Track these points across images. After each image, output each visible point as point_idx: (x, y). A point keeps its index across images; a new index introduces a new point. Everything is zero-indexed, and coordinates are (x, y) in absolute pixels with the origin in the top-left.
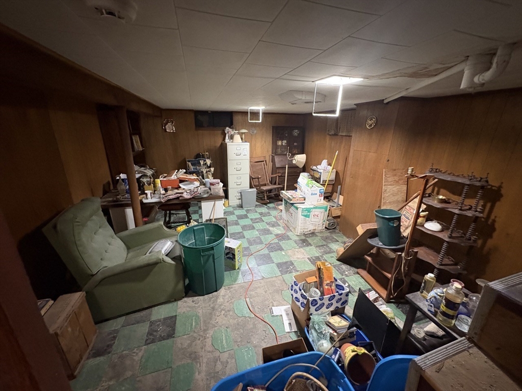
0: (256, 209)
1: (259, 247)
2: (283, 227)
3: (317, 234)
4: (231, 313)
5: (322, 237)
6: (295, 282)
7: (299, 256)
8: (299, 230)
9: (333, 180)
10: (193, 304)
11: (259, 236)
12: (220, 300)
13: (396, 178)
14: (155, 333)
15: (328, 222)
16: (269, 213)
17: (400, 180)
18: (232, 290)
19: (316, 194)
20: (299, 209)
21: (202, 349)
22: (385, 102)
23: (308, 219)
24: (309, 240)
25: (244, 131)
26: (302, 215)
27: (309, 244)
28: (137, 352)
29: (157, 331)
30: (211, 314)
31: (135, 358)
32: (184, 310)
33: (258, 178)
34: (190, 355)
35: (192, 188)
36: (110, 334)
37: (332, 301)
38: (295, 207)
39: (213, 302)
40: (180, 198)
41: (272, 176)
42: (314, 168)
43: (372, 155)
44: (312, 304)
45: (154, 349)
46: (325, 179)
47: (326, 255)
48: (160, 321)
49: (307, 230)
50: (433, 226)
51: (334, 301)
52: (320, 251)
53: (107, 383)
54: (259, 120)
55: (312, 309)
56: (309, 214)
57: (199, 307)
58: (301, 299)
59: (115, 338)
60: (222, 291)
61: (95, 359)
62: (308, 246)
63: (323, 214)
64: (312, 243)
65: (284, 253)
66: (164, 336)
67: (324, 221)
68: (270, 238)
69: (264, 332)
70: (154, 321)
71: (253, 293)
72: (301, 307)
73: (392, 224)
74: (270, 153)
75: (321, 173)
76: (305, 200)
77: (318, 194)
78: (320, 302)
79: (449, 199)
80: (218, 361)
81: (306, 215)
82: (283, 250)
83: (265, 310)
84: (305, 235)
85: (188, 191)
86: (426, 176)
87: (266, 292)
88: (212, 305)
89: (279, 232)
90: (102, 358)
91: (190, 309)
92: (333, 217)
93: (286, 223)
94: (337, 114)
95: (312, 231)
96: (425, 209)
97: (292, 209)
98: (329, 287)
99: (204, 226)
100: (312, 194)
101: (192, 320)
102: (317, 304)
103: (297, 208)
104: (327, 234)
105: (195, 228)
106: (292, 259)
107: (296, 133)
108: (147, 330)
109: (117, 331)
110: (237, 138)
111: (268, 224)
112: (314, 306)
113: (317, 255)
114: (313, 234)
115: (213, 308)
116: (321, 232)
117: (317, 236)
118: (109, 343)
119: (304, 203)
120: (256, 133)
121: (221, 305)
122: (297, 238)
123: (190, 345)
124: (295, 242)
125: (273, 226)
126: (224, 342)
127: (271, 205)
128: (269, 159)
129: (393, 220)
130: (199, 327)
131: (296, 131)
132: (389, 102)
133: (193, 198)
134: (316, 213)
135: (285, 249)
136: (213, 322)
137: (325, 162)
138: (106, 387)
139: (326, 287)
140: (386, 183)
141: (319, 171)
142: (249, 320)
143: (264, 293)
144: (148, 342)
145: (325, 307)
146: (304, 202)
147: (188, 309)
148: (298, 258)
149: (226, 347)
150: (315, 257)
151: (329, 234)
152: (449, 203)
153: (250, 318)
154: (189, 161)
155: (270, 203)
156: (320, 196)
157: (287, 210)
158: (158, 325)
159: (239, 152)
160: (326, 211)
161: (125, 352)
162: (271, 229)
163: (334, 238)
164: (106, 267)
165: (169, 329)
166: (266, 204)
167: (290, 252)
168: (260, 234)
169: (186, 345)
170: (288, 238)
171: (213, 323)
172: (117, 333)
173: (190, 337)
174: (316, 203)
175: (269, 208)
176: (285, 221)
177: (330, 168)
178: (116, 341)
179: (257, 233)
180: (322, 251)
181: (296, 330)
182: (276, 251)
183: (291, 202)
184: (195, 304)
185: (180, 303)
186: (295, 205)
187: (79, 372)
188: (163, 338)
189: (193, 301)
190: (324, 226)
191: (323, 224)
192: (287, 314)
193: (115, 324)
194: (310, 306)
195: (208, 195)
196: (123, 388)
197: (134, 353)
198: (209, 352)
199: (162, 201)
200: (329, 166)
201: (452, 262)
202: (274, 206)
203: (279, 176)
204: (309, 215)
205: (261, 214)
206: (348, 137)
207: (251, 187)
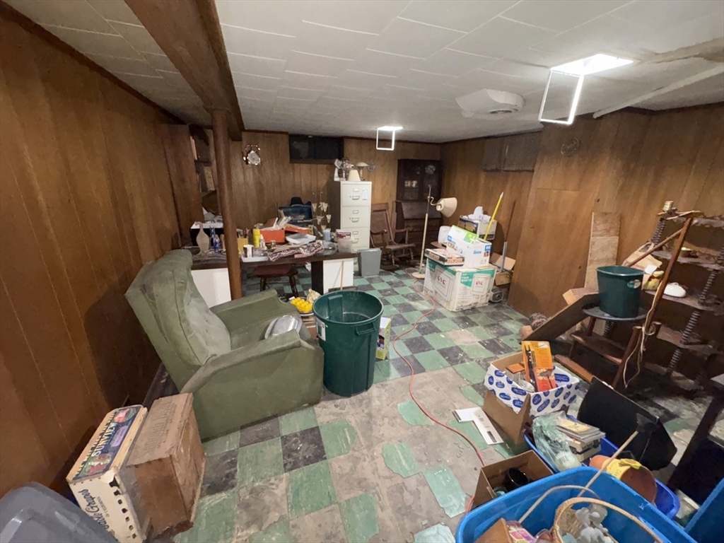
0: (381, 277)
1: (404, 328)
2: (428, 301)
3: (480, 310)
4: (398, 420)
5: (487, 313)
6: (496, 372)
7: (465, 340)
8: (454, 305)
9: (493, 235)
10: (337, 410)
11: (399, 313)
12: (376, 403)
13: (607, 226)
14: (295, 454)
15: (493, 293)
16: (402, 283)
17: (610, 228)
18: (387, 388)
19: (480, 252)
20: (457, 274)
21: (374, 474)
22: (595, 116)
23: (468, 287)
24: (472, 318)
25: (363, 164)
26: (461, 282)
27: (473, 324)
28: (276, 482)
29: (296, 451)
30: (368, 423)
31: (276, 492)
32: (327, 418)
33: (382, 234)
34: (359, 483)
35: (307, 243)
36: (225, 458)
37: (558, 397)
38: (450, 271)
39: (368, 407)
40: (296, 256)
41: (398, 231)
42: (465, 217)
43: (570, 194)
44: (534, 401)
45: (302, 477)
46: (483, 233)
47: (504, 337)
48: (295, 435)
49: (466, 304)
50: (675, 290)
51: (561, 397)
52: (492, 332)
53: (245, 532)
54: (390, 147)
55: (534, 408)
56: (470, 280)
57: (348, 413)
58: (513, 396)
59: (234, 464)
60: (374, 390)
61: (213, 496)
62: (472, 326)
63: (488, 281)
64: (477, 321)
65: (443, 336)
66: (309, 457)
67: (489, 292)
68: (416, 317)
69: (456, 446)
70: (286, 436)
71: (420, 391)
72: (513, 407)
73: (631, 286)
74: (394, 198)
75: (477, 224)
76: (463, 260)
77: (483, 252)
78: (544, 398)
79: (695, 252)
80: (405, 491)
81: (468, 282)
82: (440, 331)
83: (446, 414)
84: (463, 311)
85: (305, 246)
86: (691, 213)
87: (438, 389)
88: (366, 411)
89: (426, 308)
90: (224, 495)
91: (335, 418)
92: (498, 286)
93: (433, 294)
94: (570, 122)
95: (473, 305)
96: (661, 266)
97: (445, 275)
98: (545, 378)
99: (341, 296)
100: (475, 253)
101: (344, 432)
102: (540, 401)
103: (454, 273)
104: (493, 309)
105: (330, 298)
106: (458, 344)
107: (431, 169)
108: (281, 450)
109: (233, 454)
110: (354, 174)
111: (407, 297)
112: (536, 404)
113: (491, 338)
114: (473, 309)
115: (370, 415)
116: (484, 307)
117: (480, 312)
118: (227, 472)
119: (462, 265)
120: (375, 169)
121: (379, 410)
122: (453, 316)
123: (354, 469)
124: (453, 320)
125: (414, 299)
126: (403, 462)
127: (400, 272)
128: (392, 206)
129: (634, 280)
130: (358, 443)
131: (432, 167)
132: (603, 116)
133: (314, 255)
134: (480, 280)
135: (442, 330)
136: (375, 434)
137: (479, 210)
138: (244, 539)
139: (541, 378)
140: (596, 233)
141: (474, 222)
142: (429, 429)
143: (435, 391)
144: (288, 467)
145: (550, 405)
146: (462, 263)
147: (332, 417)
148: (466, 343)
149: (408, 469)
150: (488, 340)
151: (495, 310)
152: (696, 257)
153: (428, 426)
154: (280, 208)
155: (398, 269)
156: (485, 256)
157: (435, 277)
158: (296, 442)
159: (355, 195)
160: (492, 276)
161: (257, 484)
162: (412, 303)
163: (504, 315)
164: (215, 355)
165: (312, 447)
166: (393, 271)
167: (451, 334)
168: (399, 311)
169: (347, 470)
170: (442, 316)
171: (376, 436)
172: (235, 457)
173: (349, 457)
174: (479, 266)
175: (398, 276)
176: (429, 293)
177: (487, 218)
178: (238, 467)
179: (395, 309)
180: (495, 332)
181: (502, 441)
182: (430, 333)
183: (446, 264)
184: (341, 409)
185: (317, 408)
186: (450, 268)
187: (195, 518)
188: (308, 461)
189: (336, 406)
190: (488, 298)
191: (487, 296)
192: (482, 420)
193: (228, 442)
194: (532, 404)
195: (334, 252)
196: (274, 539)
197: (272, 484)
198: (386, 478)
199: (271, 259)
200: (486, 216)
201: (699, 341)
202: (405, 273)
203: (409, 232)
204: (471, 282)
205: (391, 283)
206: (518, 173)
207: (371, 247)
